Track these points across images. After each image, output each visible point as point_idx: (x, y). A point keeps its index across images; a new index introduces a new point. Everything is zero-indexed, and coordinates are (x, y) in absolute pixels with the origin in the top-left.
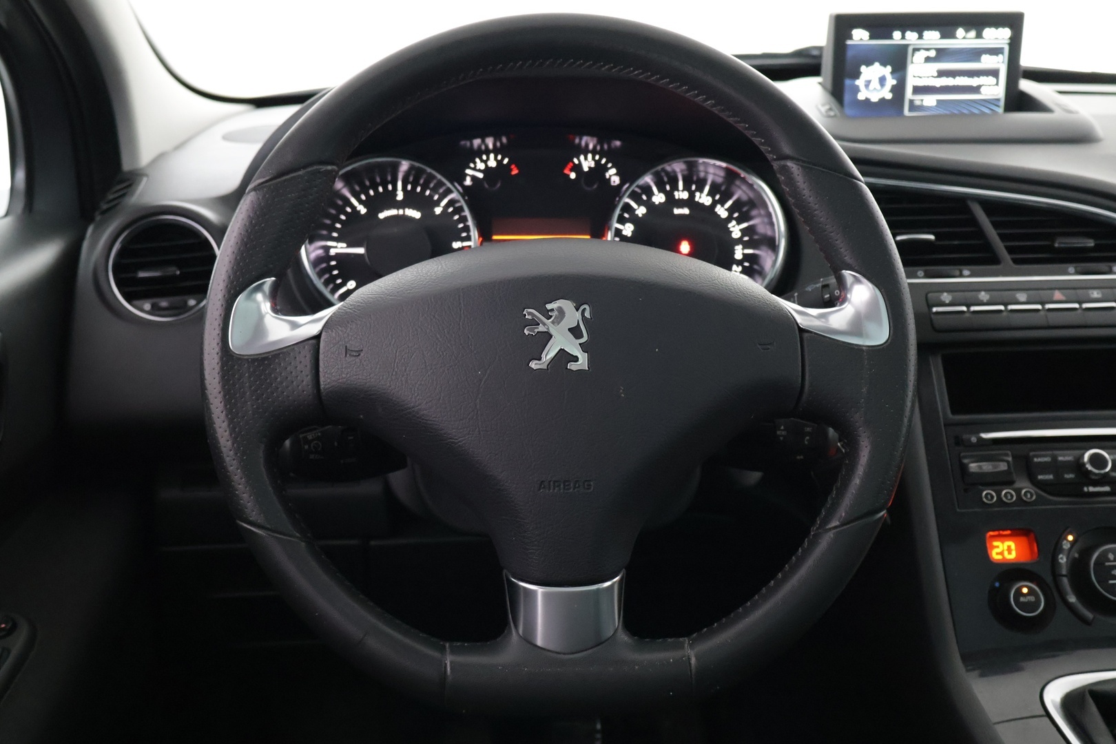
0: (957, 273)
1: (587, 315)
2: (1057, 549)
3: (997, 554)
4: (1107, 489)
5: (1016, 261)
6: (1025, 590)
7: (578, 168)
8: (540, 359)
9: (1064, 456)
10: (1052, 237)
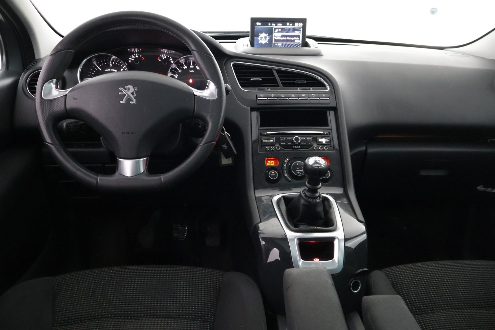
0: (267, 89)
1: (136, 90)
2: (284, 162)
3: (269, 164)
4: (300, 147)
5: (284, 86)
6: (273, 173)
7: (161, 58)
8: (123, 100)
9: (289, 138)
10: (295, 80)
